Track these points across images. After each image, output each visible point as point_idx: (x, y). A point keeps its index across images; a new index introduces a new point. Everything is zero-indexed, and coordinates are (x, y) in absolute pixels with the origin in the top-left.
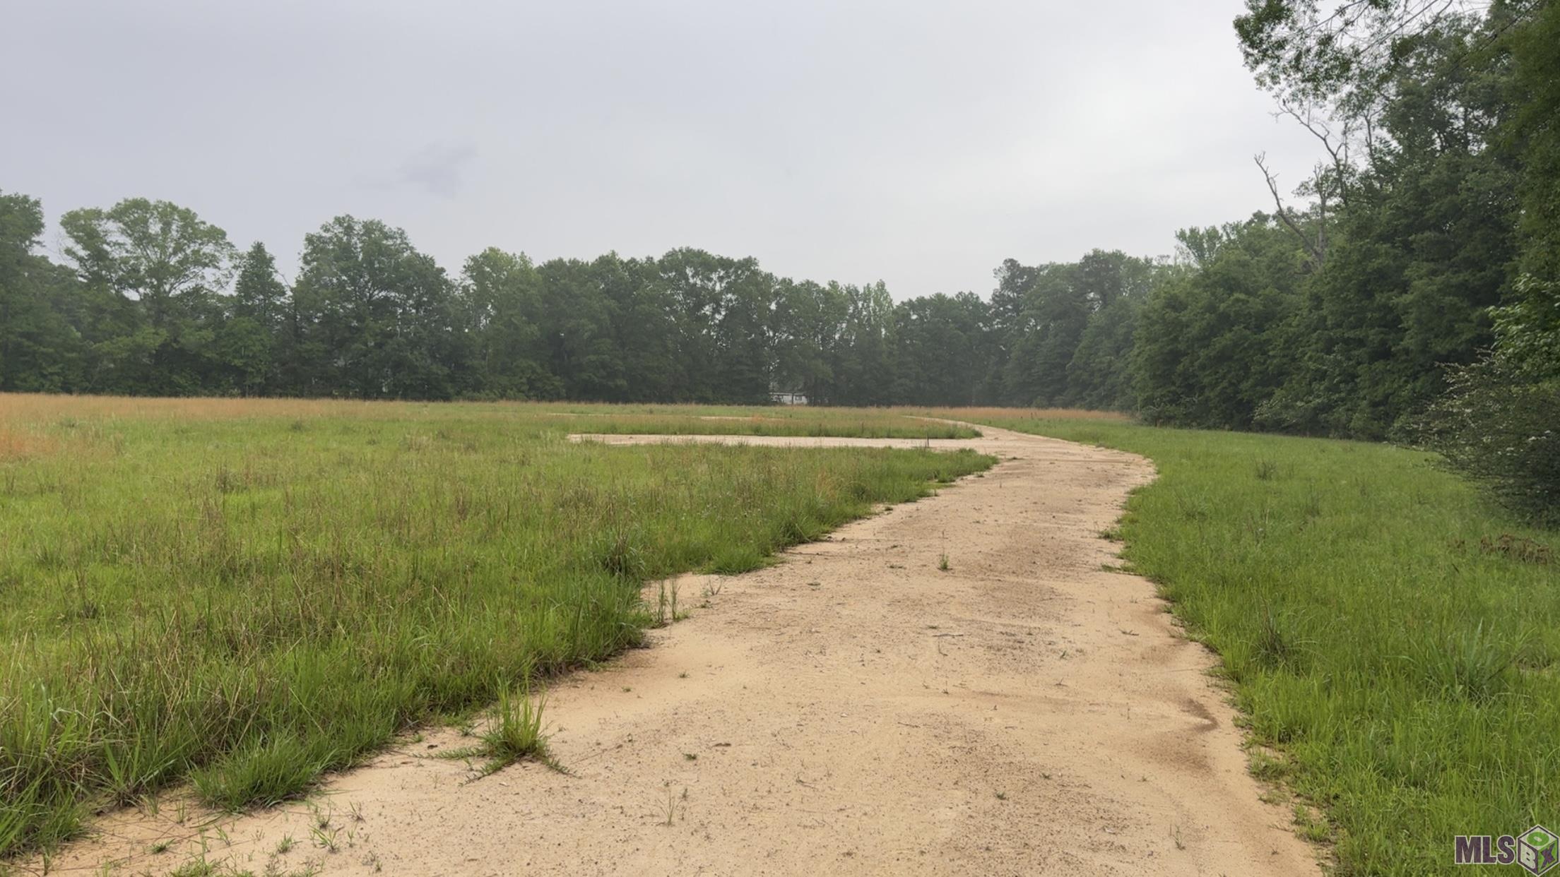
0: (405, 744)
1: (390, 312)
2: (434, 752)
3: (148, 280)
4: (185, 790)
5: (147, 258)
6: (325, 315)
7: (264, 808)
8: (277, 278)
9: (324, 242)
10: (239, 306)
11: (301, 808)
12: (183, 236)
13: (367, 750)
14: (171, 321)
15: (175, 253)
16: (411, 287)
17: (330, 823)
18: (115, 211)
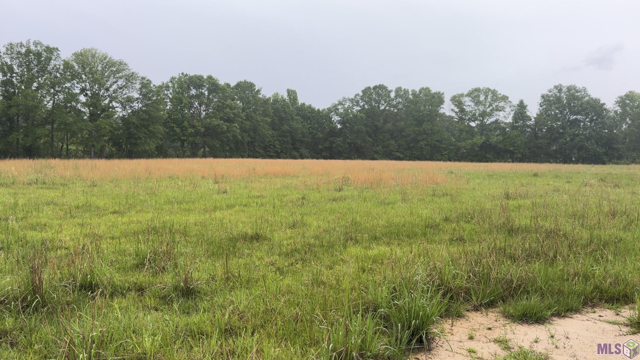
0: (588, 312)
1: (577, 125)
2: (601, 318)
3: (479, 118)
4: (497, 310)
5: (479, 110)
6: (548, 128)
7: (527, 323)
8: (528, 114)
9: (549, 97)
10: (513, 126)
11: (542, 327)
12: (492, 100)
13: (570, 311)
14: (486, 134)
15: (489, 107)
16: (588, 113)
17: (555, 336)
18: (469, 93)
